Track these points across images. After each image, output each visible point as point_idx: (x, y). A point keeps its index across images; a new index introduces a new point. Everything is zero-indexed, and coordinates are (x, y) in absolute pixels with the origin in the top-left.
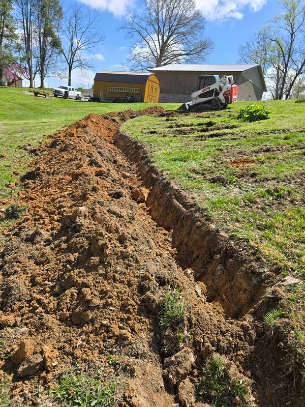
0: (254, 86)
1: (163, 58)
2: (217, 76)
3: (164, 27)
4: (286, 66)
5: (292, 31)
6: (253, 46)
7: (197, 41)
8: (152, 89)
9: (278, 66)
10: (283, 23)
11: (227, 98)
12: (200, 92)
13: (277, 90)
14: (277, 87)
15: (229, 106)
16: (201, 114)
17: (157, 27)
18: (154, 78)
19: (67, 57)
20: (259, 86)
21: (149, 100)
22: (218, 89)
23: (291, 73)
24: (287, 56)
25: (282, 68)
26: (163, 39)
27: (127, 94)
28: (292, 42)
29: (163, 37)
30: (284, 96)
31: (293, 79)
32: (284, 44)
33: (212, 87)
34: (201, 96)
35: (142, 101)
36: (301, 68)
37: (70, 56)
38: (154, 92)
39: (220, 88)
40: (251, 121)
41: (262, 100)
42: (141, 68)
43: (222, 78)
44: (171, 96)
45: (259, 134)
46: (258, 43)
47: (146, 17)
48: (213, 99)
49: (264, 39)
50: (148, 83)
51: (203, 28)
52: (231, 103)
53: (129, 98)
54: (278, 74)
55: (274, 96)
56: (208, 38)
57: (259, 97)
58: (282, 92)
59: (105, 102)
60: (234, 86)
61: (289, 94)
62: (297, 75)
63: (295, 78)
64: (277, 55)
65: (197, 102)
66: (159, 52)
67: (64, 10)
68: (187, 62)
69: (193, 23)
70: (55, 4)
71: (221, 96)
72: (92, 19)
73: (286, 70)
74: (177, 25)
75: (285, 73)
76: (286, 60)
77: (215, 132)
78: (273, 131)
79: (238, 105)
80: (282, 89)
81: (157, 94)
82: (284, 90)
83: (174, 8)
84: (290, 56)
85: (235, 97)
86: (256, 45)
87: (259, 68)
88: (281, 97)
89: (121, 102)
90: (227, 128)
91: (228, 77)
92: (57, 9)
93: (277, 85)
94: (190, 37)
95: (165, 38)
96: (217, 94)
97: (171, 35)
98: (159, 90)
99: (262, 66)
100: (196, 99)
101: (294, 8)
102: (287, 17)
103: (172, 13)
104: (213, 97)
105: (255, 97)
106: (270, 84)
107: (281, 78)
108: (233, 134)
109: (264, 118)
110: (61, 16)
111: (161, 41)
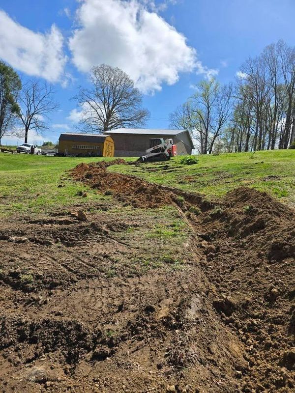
0: (185, 145)
1: (109, 123)
2: (162, 139)
3: (109, 99)
4: (207, 130)
5: (208, 105)
6: (180, 115)
7: (137, 110)
8: (109, 147)
9: (201, 129)
10: (201, 99)
11: (170, 153)
12: (152, 149)
13: (202, 147)
14: (202, 145)
15: (171, 158)
16: (156, 163)
17: (103, 99)
18: (110, 139)
19: (24, 120)
20: (188, 144)
21: (106, 155)
22: (164, 147)
23: (211, 135)
24: (206, 123)
25: (204, 131)
26: (108, 108)
27: (89, 150)
28: (209, 113)
29: (109, 106)
30: (208, 152)
31: (213, 139)
32: (204, 115)
33: (160, 146)
34: (152, 152)
35: (101, 156)
36: (218, 132)
37: (27, 119)
38: (110, 149)
39: (165, 146)
40: (189, 165)
41: (192, 154)
42: (91, 130)
43: (166, 141)
44: (123, 152)
45: (194, 170)
46: (184, 112)
47: (94, 91)
48: (161, 154)
49: (187, 109)
50: (105, 142)
51: (140, 101)
52: (173, 156)
53: (90, 154)
54: (201, 136)
55: (201, 152)
56: (145, 108)
57: (190, 153)
58: (206, 149)
59: (69, 157)
60: (173, 145)
61: (211, 150)
62: (215, 136)
63: (214, 139)
64: (199, 122)
65: (150, 156)
66: (105, 118)
67: (22, 83)
68: (130, 126)
69: (132, 97)
70: (15, 78)
71: (166, 152)
72: (48, 91)
73: (207, 133)
74: (119, 98)
75: (207, 135)
76: (206, 126)
77: (171, 170)
78: (201, 168)
79: (177, 157)
80: (206, 147)
81: (112, 150)
82: (208, 148)
83: (116, 86)
84: (208, 124)
85: (175, 152)
86: (183, 114)
87: (187, 132)
88: (205, 153)
89: (84, 157)
90: (177, 167)
91: (169, 140)
92: (16, 82)
93: (202, 144)
94: (131, 108)
95: (110, 108)
96: (163, 150)
97: (115, 105)
98: (113, 148)
99: (189, 130)
100: (149, 153)
101: (208, 89)
102: (204, 96)
103: (115, 89)
104: (161, 152)
105: (186, 153)
106: (197, 143)
107: (204, 139)
108: (181, 170)
109: (195, 163)
110: (20, 88)
111: (107, 110)
